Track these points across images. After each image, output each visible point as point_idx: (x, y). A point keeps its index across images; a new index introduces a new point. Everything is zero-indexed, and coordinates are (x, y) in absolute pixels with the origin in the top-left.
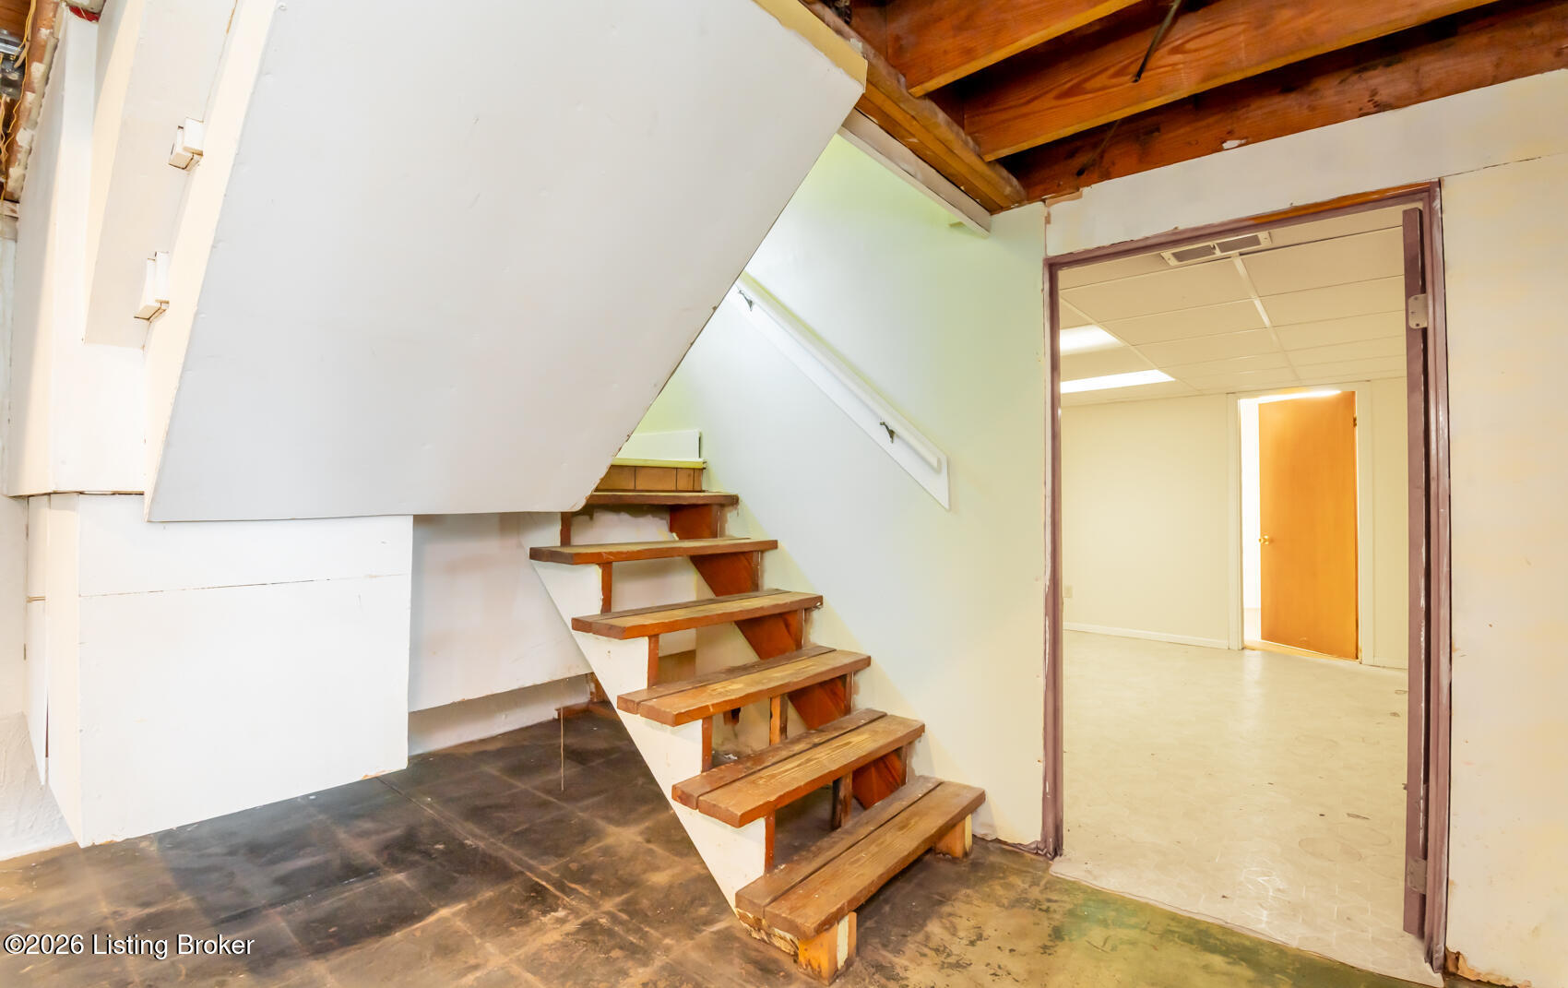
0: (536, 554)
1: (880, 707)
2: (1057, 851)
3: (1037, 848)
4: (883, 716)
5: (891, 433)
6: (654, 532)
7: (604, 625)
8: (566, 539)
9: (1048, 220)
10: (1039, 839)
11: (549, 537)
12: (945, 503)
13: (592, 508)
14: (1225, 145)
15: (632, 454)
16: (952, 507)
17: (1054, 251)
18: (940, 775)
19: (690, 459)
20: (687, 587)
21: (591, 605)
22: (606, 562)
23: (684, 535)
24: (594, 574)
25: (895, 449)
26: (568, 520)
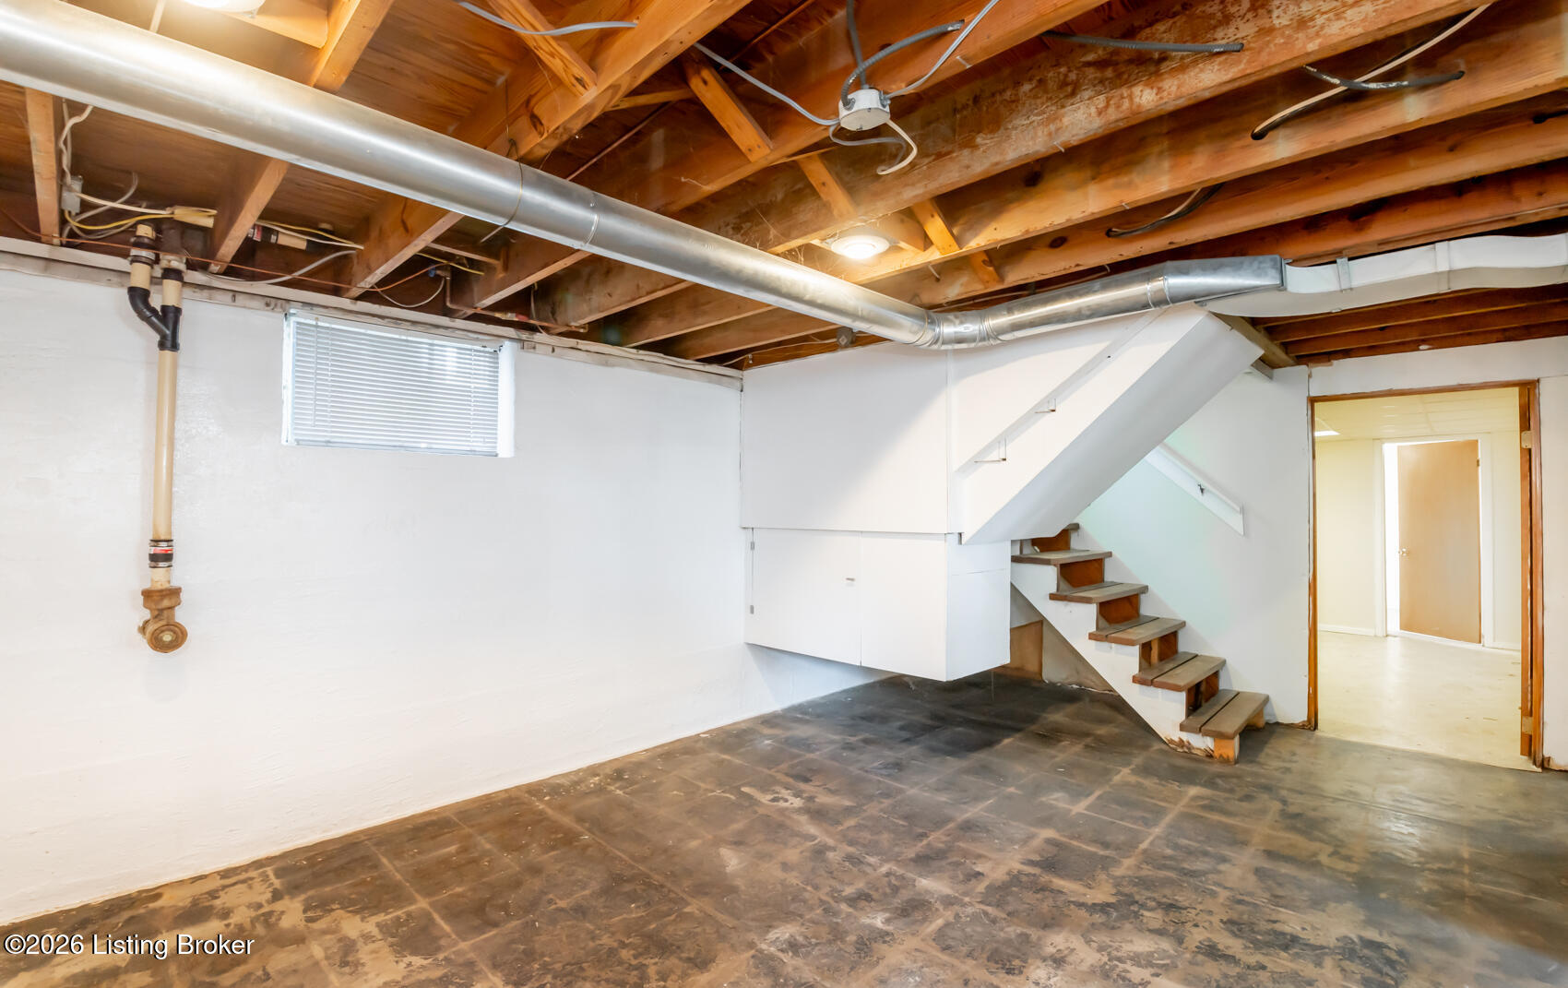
1: (1193, 651)
2: (1316, 727)
3: (1304, 725)
4: (1196, 656)
5: (1202, 490)
9: (1310, 376)
10: (1306, 719)
12: (1241, 531)
14: (1421, 347)
16: (1245, 534)
17: (1314, 394)
18: (1237, 688)
25: (1206, 500)
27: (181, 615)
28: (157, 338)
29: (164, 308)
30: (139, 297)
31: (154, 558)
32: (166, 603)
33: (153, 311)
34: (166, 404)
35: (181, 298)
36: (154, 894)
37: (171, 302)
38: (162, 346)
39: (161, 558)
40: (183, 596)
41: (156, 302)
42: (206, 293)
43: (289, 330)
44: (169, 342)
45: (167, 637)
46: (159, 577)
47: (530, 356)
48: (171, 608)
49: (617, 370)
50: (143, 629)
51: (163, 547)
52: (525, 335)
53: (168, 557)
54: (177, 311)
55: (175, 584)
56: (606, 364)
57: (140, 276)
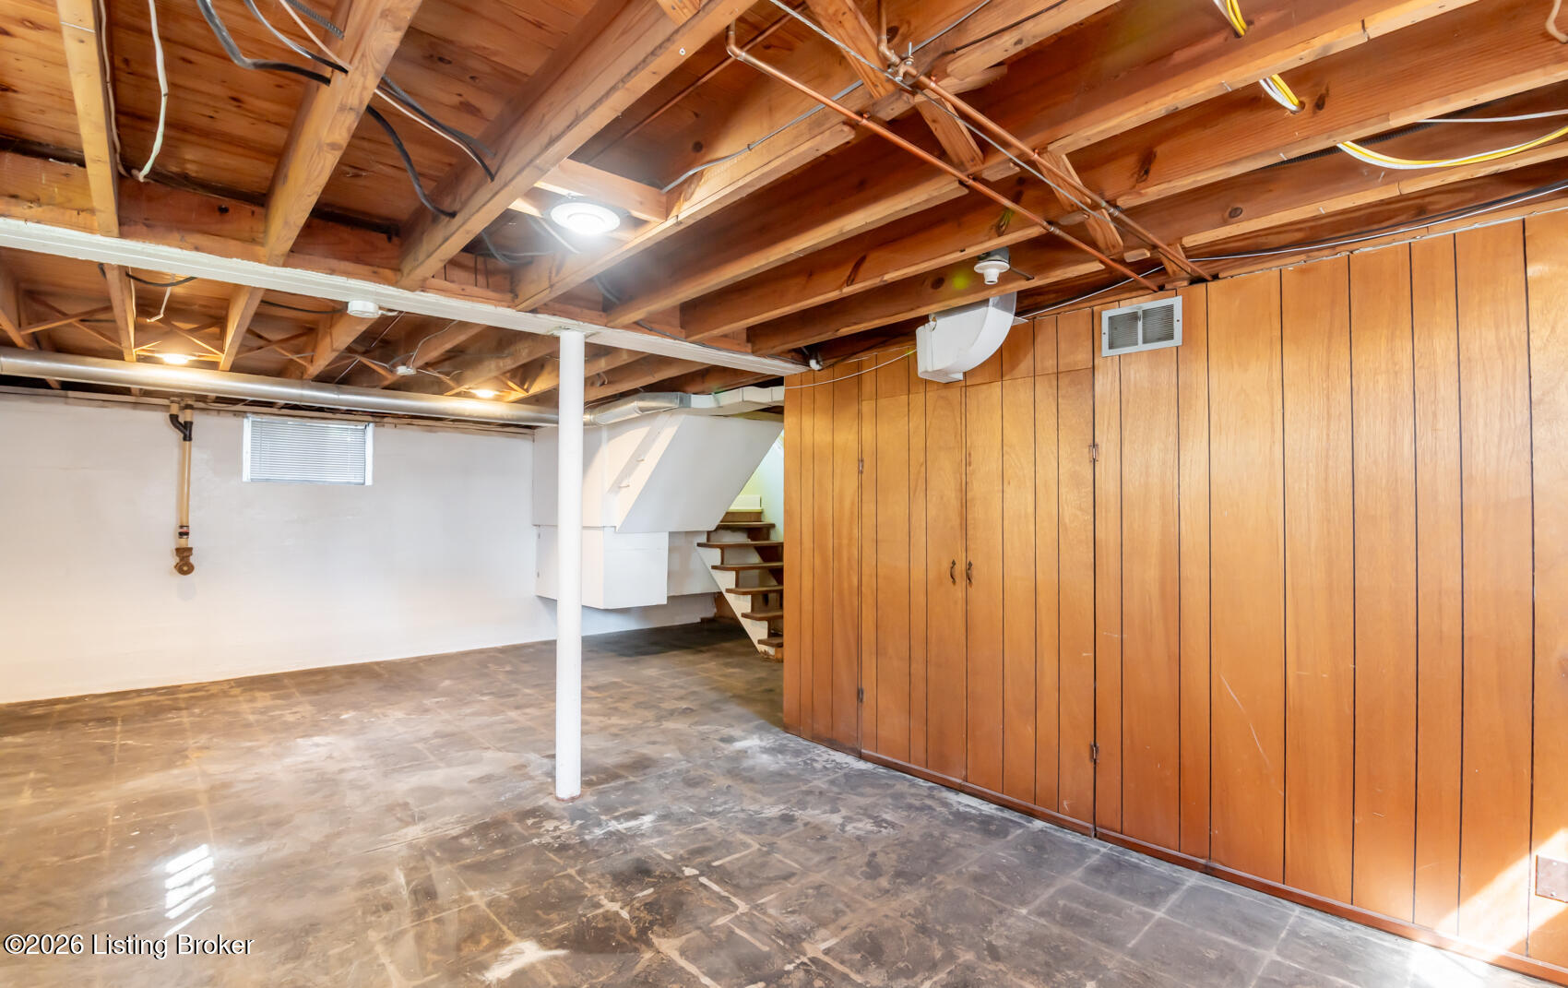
0: (699, 545)
6: (741, 538)
7: (721, 567)
8: (708, 539)
11: (703, 539)
13: (719, 528)
15: (734, 507)
19: (757, 508)
20: (755, 559)
21: (718, 563)
22: (723, 548)
23: (753, 539)
24: (718, 552)
26: (709, 533)
27: (192, 560)
28: (182, 435)
29: (186, 422)
30: (174, 419)
31: (181, 534)
32: (185, 554)
33: (181, 424)
34: (184, 465)
35: (192, 417)
36: (179, 686)
37: (188, 420)
38: (185, 439)
39: (184, 534)
40: (194, 551)
41: (181, 420)
42: (206, 412)
43: (247, 424)
44: (187, 438)
45: (185, 568)
46: (183, 542)
47: (381, 430)
48: (189, 556)
49: (440, 434)
50: (175, 567)
51: (185, 529)
52: (377, 420)
53: (187, 534)
54: (191, 423)
55: (189, 546)
56: (430, 431)
57: (175, 409)
